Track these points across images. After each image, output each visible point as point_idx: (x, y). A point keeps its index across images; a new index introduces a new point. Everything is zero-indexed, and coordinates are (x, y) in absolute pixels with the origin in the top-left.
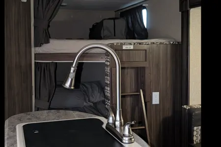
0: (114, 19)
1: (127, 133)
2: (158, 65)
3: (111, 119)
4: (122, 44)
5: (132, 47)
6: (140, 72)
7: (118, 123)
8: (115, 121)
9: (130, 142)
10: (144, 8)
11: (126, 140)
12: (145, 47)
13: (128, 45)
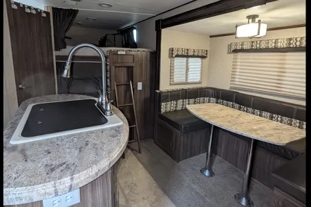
0: (114, 35)
1: (109, 108)
2: (141, 65)
3: (100, 99)
4: (117, 51)
5: (124, 53)
6: (130, 70)
7: (104, 101)
8: (102, 100)
9: (111, 114)
10: (135, 28)
11: (108, 113)
12: (133, 53)
13: (122, 51)
